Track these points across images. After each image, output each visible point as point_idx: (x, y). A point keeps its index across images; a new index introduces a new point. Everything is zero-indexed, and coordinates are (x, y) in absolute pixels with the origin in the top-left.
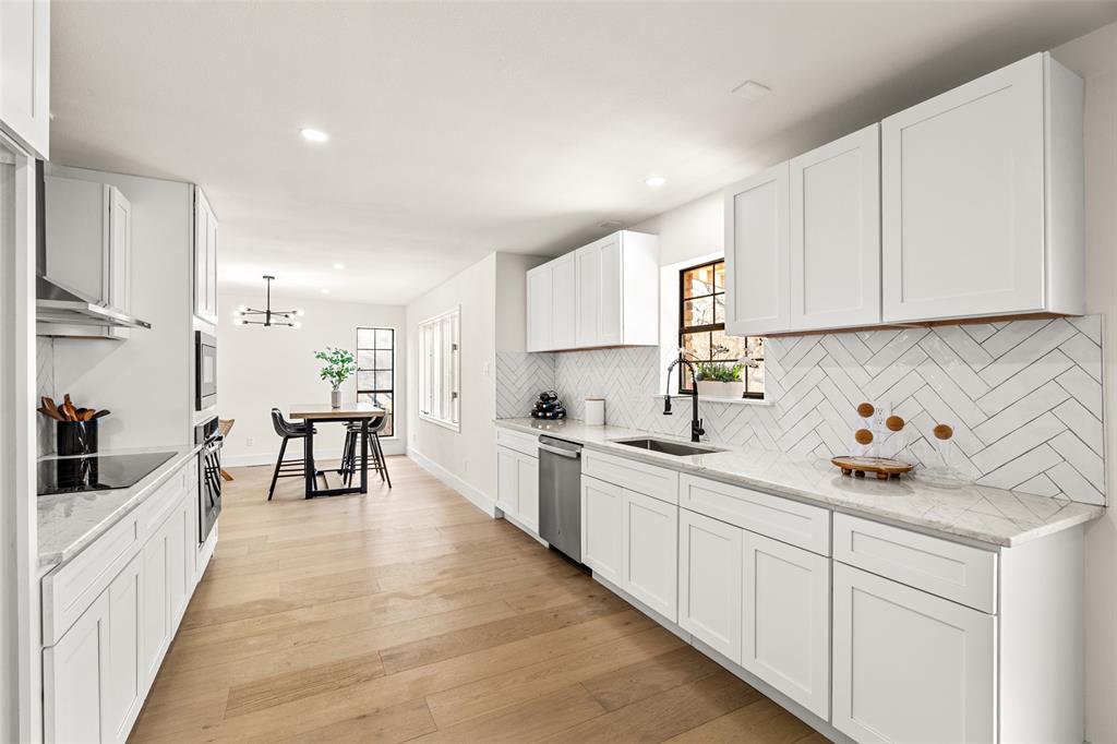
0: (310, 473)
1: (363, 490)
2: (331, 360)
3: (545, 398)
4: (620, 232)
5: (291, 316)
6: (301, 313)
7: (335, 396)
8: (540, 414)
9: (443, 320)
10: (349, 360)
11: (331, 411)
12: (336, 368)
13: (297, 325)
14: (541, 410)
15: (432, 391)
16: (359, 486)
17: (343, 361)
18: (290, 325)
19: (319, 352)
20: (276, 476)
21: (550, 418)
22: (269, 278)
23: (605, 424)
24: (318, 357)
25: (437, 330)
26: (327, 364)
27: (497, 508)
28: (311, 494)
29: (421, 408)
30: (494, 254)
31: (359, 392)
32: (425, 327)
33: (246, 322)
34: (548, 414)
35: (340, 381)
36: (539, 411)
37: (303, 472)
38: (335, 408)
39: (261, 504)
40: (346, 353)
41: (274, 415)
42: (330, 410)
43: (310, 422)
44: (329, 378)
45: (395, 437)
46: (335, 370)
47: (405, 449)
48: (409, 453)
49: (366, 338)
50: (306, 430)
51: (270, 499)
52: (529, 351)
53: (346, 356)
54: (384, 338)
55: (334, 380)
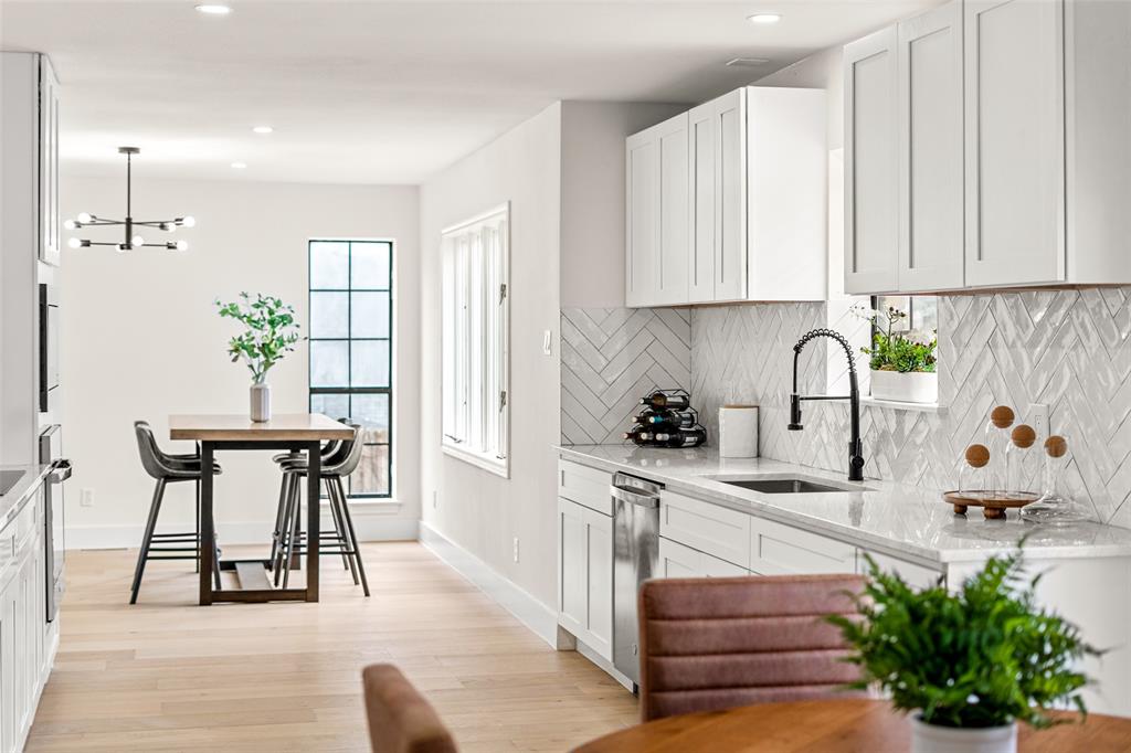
0: (208, 560)
1: (309, 595)
2: (250, 321)
3: (657, 403)
4: (742, 90)
5: (172, 227)
6: (189, 222)
7: (258, 394)
8: (644, 436)
9: (485, 229)
10: (286, 320)
11: (248, 428)
12: (260, 337)
13: (182, 246)
14: (647, 428)
15: (468, 390)
16: (305, 587)
17: (272, 323)
18: (170, 247)
19: (226, 302)
20: (144, 558)
21: (662, 444)
22: (130, 150)
23: (759, 456)
24: (224, 313)
25: (477, 247)
26: (240, 329)
27: (561, 629)
28: (209, 597)
29: (448, 429)
30: (559, 103)
31: (313, 391)
32: (455, 240)
33: (87, 244)
34: (659, 437)
35: (267, 365)
36: (642, 430)
37: (194, 553)
38: (256, 422)
39: (120, 606)
40: (278, 304)
41: (140, 433)
42: (248, 425)
43: (209, 446)
44: (244, 357)
45: (394, 499)
46: (258, 341)
47: (418, 528)
48: (424, 535)
49: (328, 263)
50: (200, 468)
51: (133, 601)
52: (631, 304)
53: (280, 312)
54: (371, 262)
55: (255, 362)
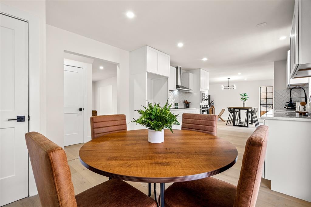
1: (247, 127)
7: (244, 104)
17: (245, 96)
18: (233, 88)
19: (240, 94)
20: (228, 120)
22: (229, 79)
26: (241, 96)
28: (234, 125)
30: (274, 62)
31: (261, 105)
33: (224, 89)
35: (245, 101)
39: (225, 125)
43: (234, 109)
51: (227, 125)
